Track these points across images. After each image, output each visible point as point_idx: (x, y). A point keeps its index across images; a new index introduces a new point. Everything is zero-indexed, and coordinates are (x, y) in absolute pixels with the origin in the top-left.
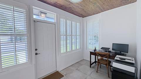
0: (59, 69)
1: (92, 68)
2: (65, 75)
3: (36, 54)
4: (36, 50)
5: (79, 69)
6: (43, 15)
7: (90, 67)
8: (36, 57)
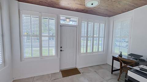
0: (79, 67)
1: (113, 74)
2: (82, 73)
3: (61, 51)
4: (61, 47)
5: (97, 71)
6: (68, 20)
7: (112, 73)
8: (61, 53)
